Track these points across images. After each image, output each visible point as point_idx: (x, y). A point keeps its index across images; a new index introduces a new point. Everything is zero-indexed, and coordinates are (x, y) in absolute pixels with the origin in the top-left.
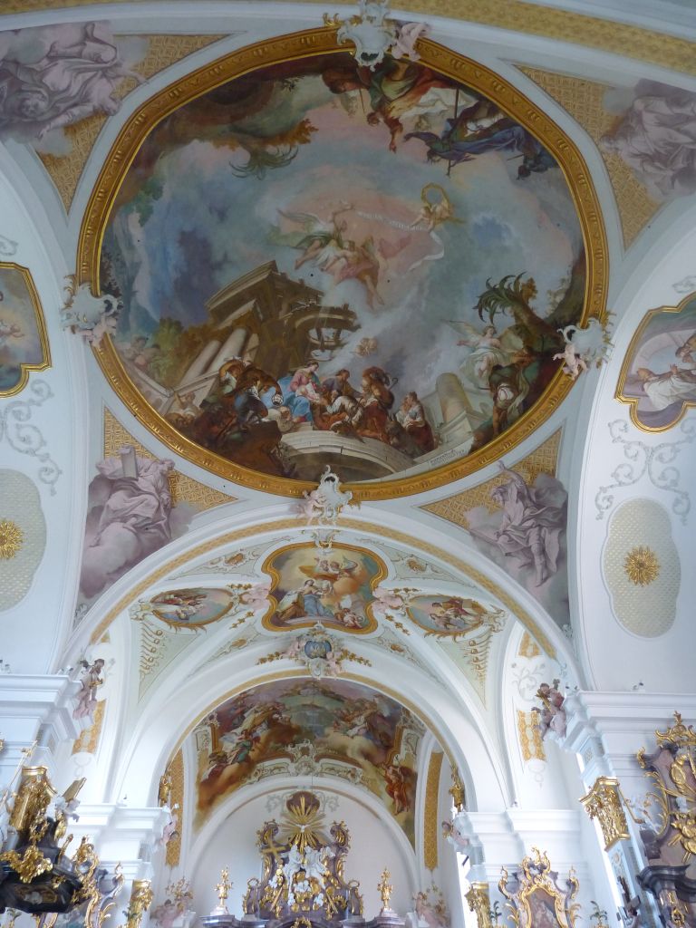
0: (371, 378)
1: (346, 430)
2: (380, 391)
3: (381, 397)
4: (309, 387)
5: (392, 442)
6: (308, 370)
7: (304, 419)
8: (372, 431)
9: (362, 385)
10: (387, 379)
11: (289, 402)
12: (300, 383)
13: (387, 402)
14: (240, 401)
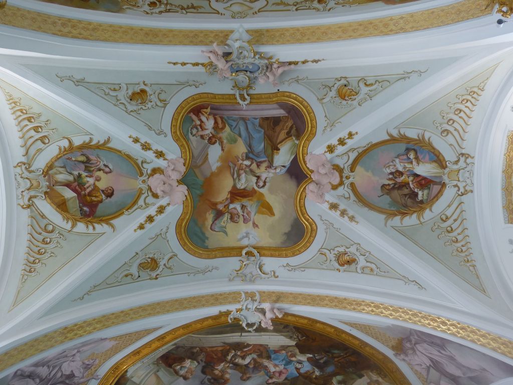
0: (223, 379)
1: (238, 346)
2: (214, 374)
3: (213, 370)
4: (272, 369)
5: (198, 349)
6: (274, 380)
7: (275, 352)
8: (216, 350)
9: (230, 374)
10: (210, 382)
11: (289, 362)
12: (280, 373)
13: (207, 368)
14: (330, 369)
